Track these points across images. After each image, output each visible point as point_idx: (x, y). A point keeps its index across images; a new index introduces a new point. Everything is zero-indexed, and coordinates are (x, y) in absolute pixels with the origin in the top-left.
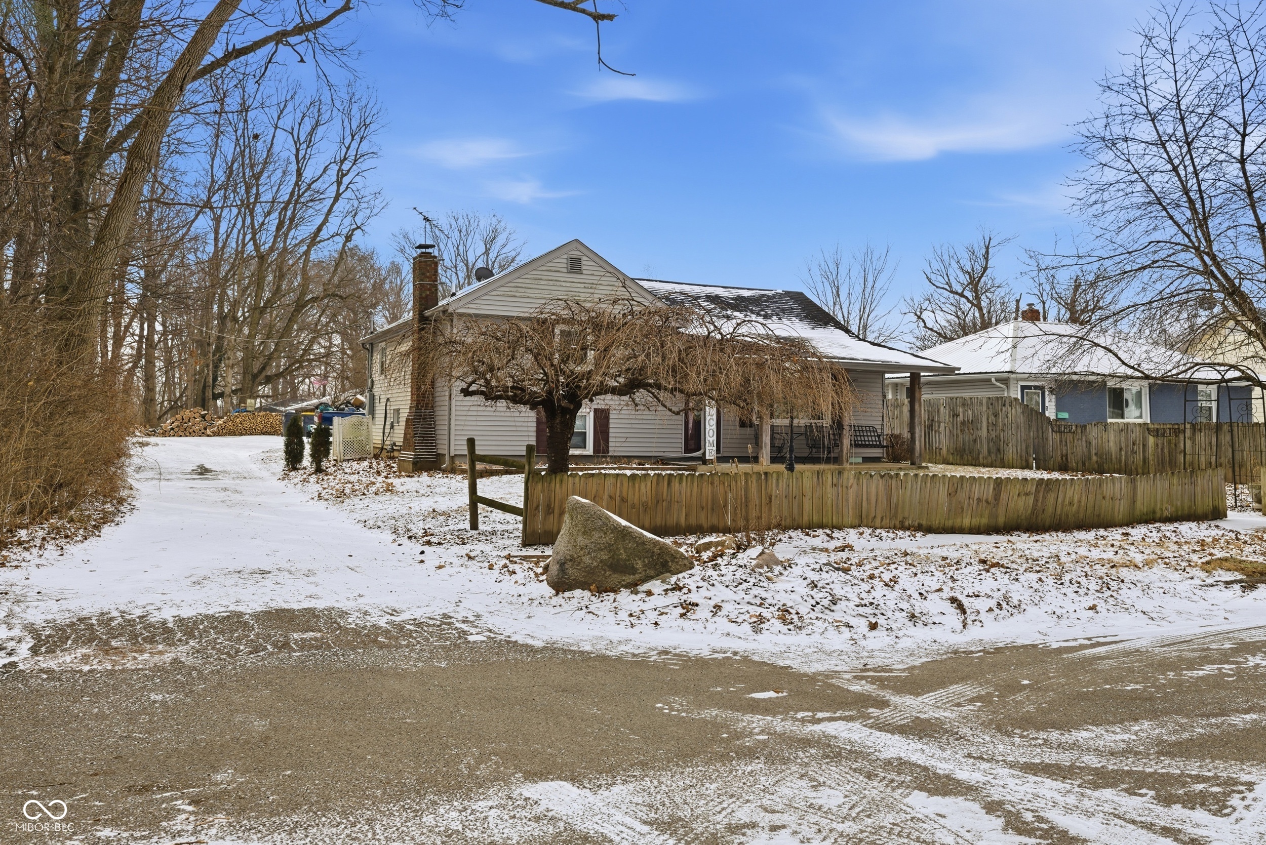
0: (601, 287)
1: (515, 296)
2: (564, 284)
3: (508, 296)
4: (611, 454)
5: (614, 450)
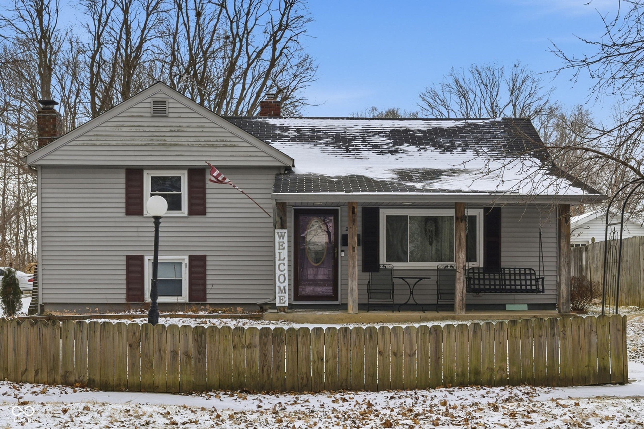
0: (190, 129)
1: (95, 145)
2: (148, 129)
3: (88, 145)
4: (209, 301)
5: (211, 298)
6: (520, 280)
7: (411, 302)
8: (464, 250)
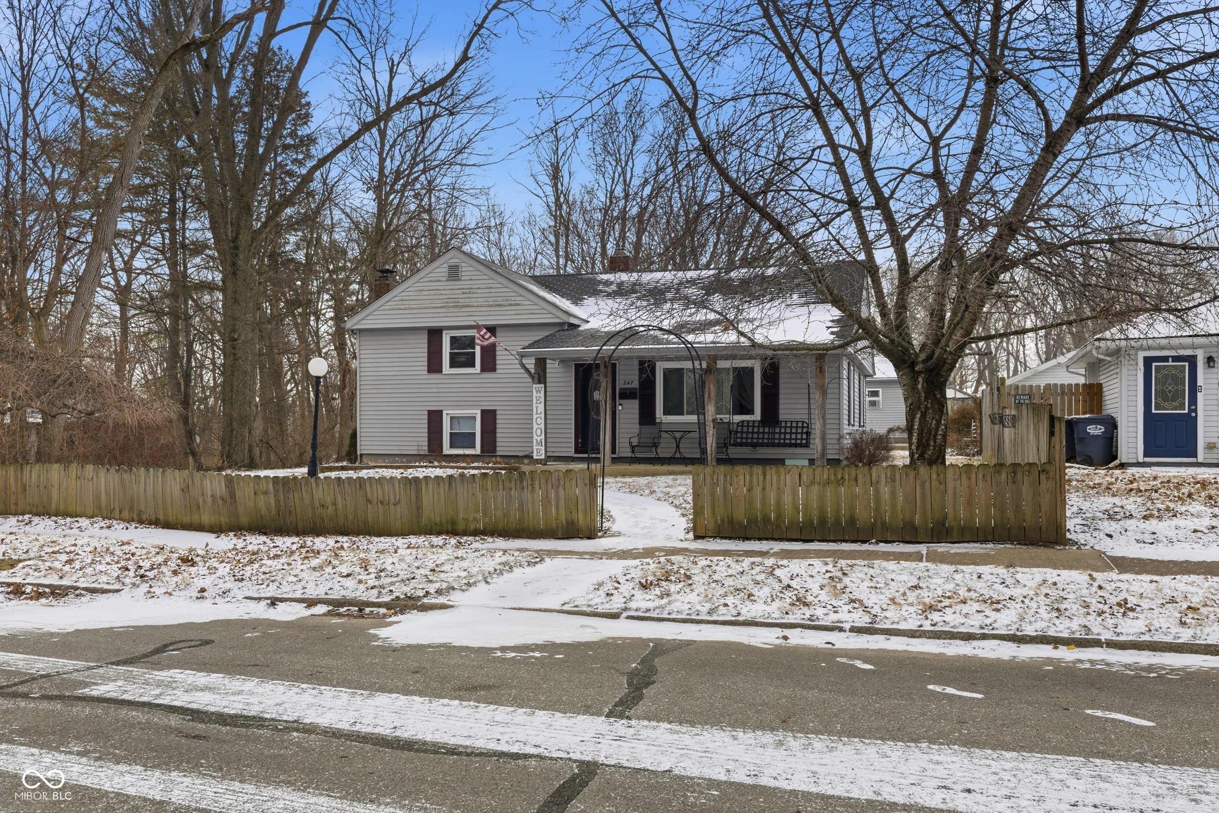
0: (480, 291)
2: (444, 292)
3: (396, 309)
4: (498, 453)
5: (501, 449)
6: (791, 433)
7: (678, 455)
8: (713, 403)
